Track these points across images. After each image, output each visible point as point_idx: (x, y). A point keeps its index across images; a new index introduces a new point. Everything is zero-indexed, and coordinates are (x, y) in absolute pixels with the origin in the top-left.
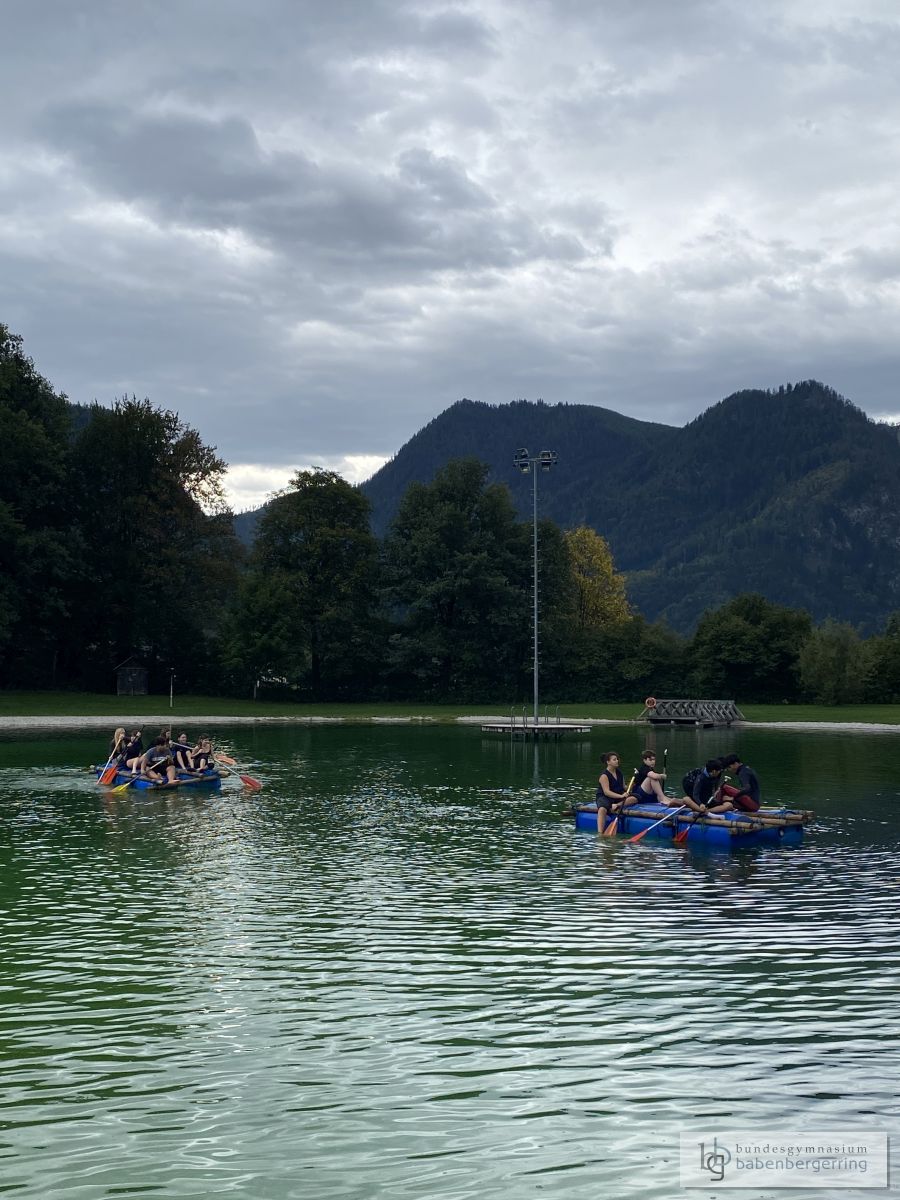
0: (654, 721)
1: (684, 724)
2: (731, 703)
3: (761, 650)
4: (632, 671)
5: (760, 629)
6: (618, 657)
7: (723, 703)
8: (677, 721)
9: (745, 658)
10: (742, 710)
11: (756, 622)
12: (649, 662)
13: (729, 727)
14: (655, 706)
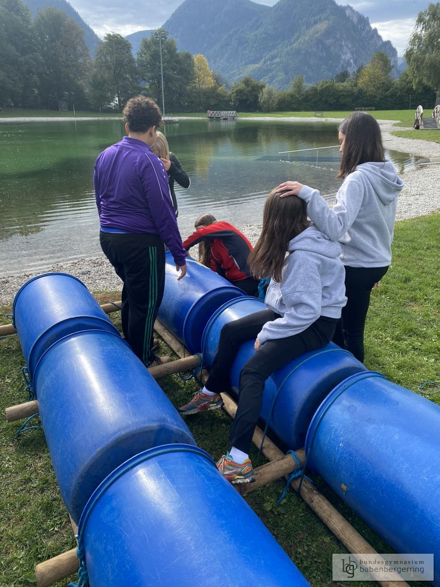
0: (210, 118)
1: (218, 119)
2: (235, 112)
3: (249, 95)
4: (213, 103)
5: (249, 89)
6: (208, 98)
7: (232, 112)
8: (216, 118)
9: (244, 98)
10: (238, 114)
11: (248, 86)
12: (217, 99)
13: (233, 119)
14: (210, 113)
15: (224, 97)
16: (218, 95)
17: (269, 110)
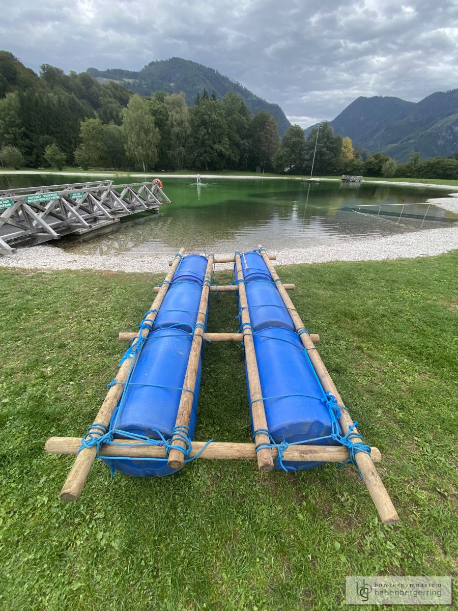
0: (343, 180)
2: (362, 177)
3: (376, 165)
4: (349, 170)
6: (347, 166)
7: (359, 177)
8: (347, 180)
11: (376, 160)
12: (353, 168)
13: (360, 182)
14: (344, 177)
15: (357, 166)
16: (354, 165)
17: (388, 176)
